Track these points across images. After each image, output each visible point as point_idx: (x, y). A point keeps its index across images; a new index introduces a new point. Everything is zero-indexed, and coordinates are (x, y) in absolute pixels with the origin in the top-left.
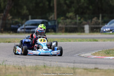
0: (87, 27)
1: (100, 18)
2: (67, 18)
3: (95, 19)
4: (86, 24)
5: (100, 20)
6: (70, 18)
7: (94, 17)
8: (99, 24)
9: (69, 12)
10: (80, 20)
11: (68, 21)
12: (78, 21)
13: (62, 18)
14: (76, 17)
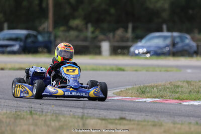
0: (105, 46)
1: (130, 30)
2: (70, 28)
3: (120, 32)
4: (104, 40)
5: (129, 34)
6: (76, 29)
7: (117, 29)
8: (127, 40)
9: (74, 18)
10: (93, 32)
11: (73, 34)
12: (89, 34)
13: (62, 28)
14: (87, 28)
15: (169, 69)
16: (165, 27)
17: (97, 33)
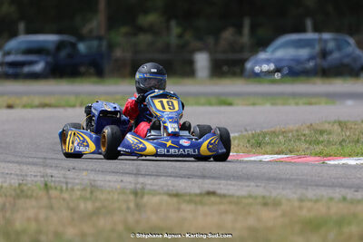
0: (202, 60)
1: (246, 30)
2: (140, 30)
3: (228, 35)
4: (200, 50)
5: (246, 38)
6: (150, 29)
7: (223, 28)
8: (241, 49)
9: (146, 12)
10: (180, 36)
11: (144, 39)
12: (174, 40)
13: (124, 30)
14: (168, 28)
15: (314, 100)
16: (309, 23)
17: (188, 36)
